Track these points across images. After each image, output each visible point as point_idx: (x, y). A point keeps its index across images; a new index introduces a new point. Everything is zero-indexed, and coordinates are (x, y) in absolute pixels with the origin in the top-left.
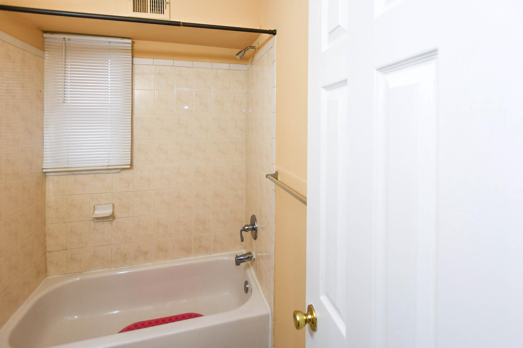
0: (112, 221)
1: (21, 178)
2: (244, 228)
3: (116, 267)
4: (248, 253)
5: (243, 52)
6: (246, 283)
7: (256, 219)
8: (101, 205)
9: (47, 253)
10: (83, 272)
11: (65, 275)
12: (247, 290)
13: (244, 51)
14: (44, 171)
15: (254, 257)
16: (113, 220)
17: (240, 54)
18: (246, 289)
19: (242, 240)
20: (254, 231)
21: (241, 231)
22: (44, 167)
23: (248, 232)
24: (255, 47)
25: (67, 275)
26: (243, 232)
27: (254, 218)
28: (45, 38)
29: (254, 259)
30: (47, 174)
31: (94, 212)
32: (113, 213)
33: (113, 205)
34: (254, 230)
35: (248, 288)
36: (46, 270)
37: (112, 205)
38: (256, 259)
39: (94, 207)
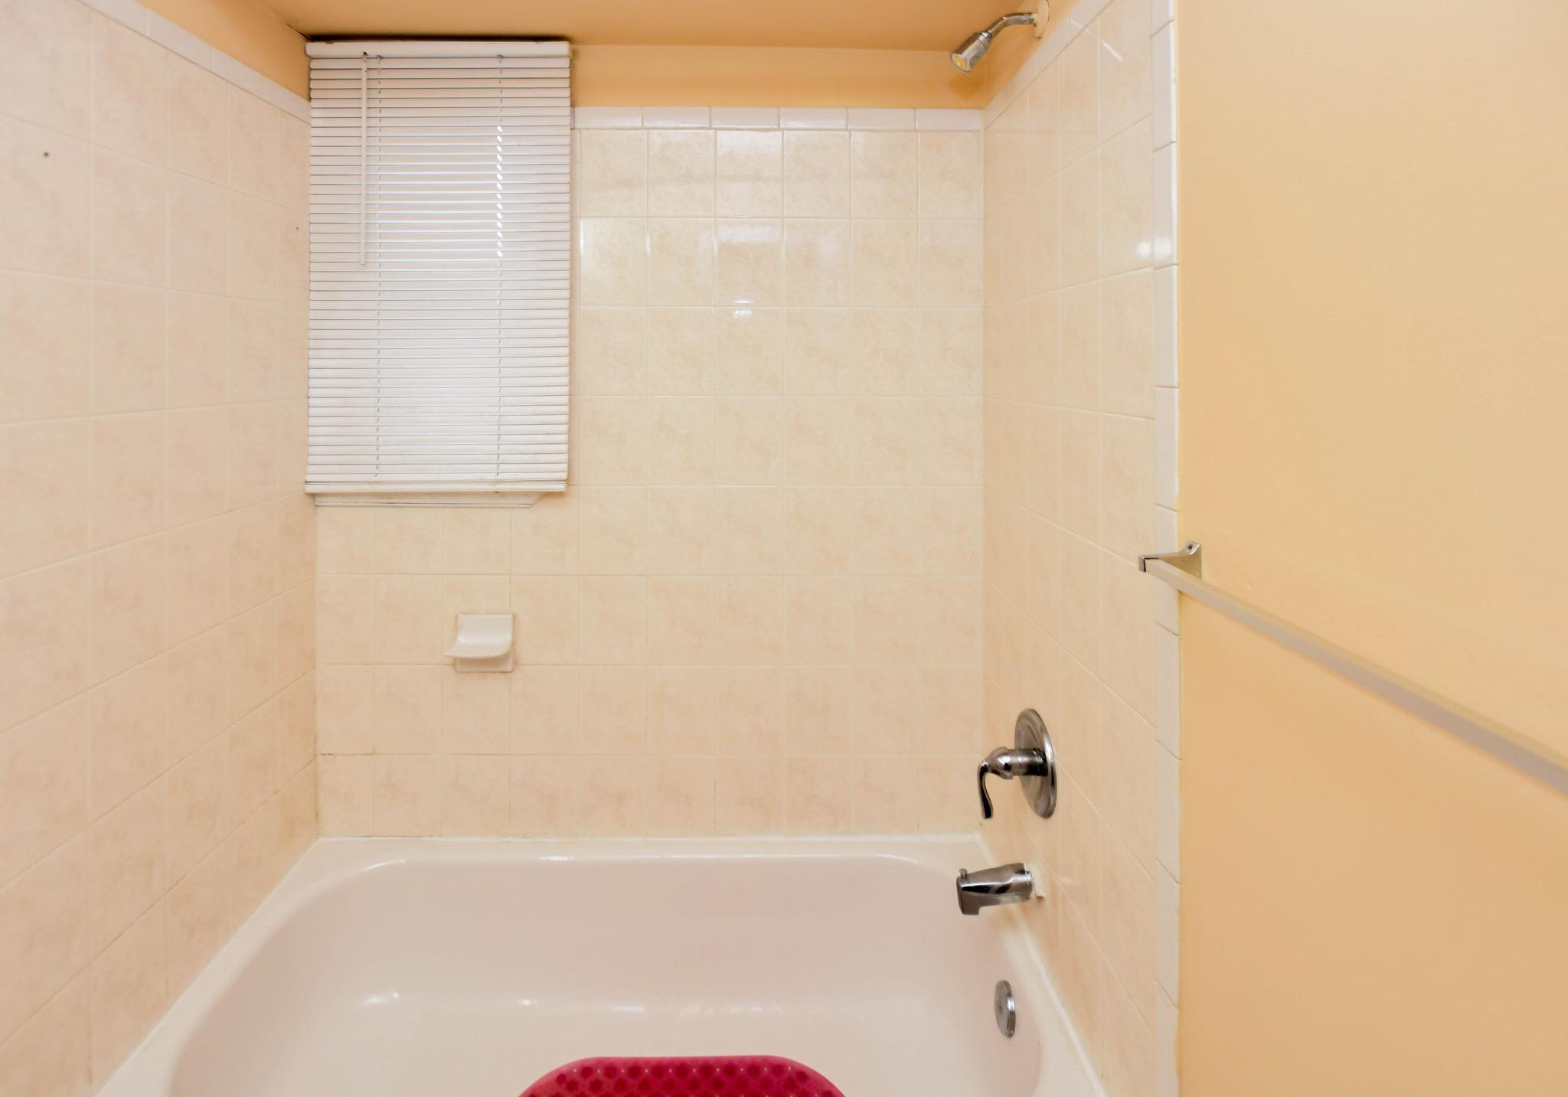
0: (510, 672)
1: (230, 511)
2: (993, 757)
3: (525, 836)
4: (1012, 866)
5: (981, 38)
6: (1005, 991)
7: (1043, 729)
8: (475, 614)
9: (320, 758)
10: (424, 839)
11: (372, 838)
12: (1010, 1023)
13: (986, 35)
14: (310, 489)
15: (1039, 890)
16: (513, 670)
17: (971, 48)
18: (1005, 1021)
19: (988, 812)
20: (1036, 780)
21: (983, 771)
22: (309, 478)
23: (1010, 778)
24: (1034, 16)
25: (375, 838)
26: (990, 777)
27: (1038, 724)
28: (311, 58)
29: (1040, 898)
30: (319, 500)
31: (454, 638)
32: (513, 644)
33: (514, 617)
34: (1040, 770)
35: (1012, 1014)
36: (317, 814)
37: (510, 616)
38: (1047, 902)
39: (456, 618)
